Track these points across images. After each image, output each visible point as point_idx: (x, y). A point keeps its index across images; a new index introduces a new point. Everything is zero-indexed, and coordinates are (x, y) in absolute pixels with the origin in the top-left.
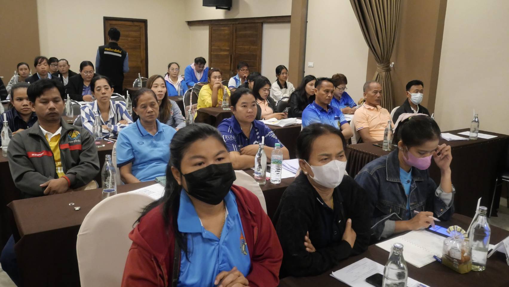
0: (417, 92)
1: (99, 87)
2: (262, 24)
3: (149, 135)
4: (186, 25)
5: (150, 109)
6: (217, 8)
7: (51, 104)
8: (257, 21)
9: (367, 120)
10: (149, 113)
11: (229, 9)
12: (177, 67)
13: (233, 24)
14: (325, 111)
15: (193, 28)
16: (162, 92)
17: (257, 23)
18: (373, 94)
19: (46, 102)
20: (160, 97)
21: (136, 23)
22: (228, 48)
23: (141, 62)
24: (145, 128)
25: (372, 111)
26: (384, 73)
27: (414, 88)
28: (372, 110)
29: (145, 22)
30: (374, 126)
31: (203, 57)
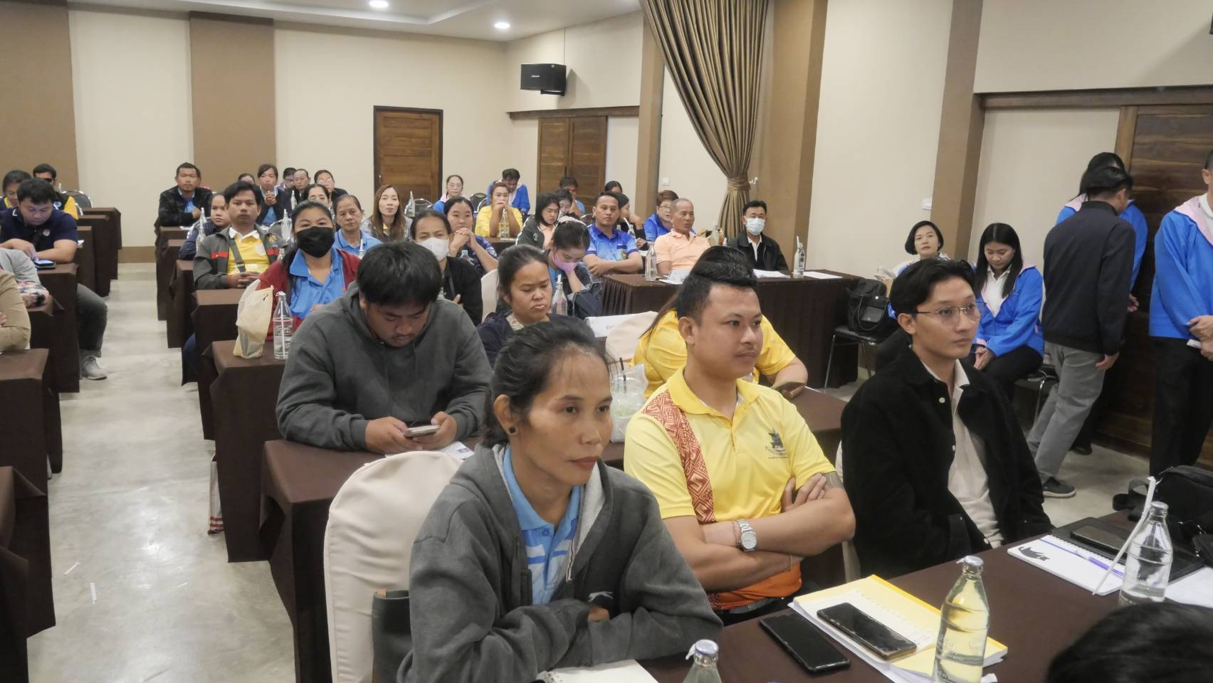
0: (754, 216)
1: (313, 196)
2: (607, 117)
3: (349, 246)
4: (507, 117)
5: (349, 216)
6: (543, 92)
7: (244, 206)
8: (599, 113)
9: (669, 251)
10: (347, 220)
11: (562, 94)
12: (459, 181)
13: (570, 118)
14: (606, 236)
15: (519, 123)
16: (392, 205)
17: (601, 116)
18: (680, 216)
19: (239, 203)
20: (390, 212)
21: (425, 116)
22: (562, 156)
23: (432, 177)
24: (346, 239)
25: (680, 240)
26: (736, 192)
27: (751, 210)
28: (680, 238)
29: (439, 113)
30: (677, 260)
31: (516, 169)
